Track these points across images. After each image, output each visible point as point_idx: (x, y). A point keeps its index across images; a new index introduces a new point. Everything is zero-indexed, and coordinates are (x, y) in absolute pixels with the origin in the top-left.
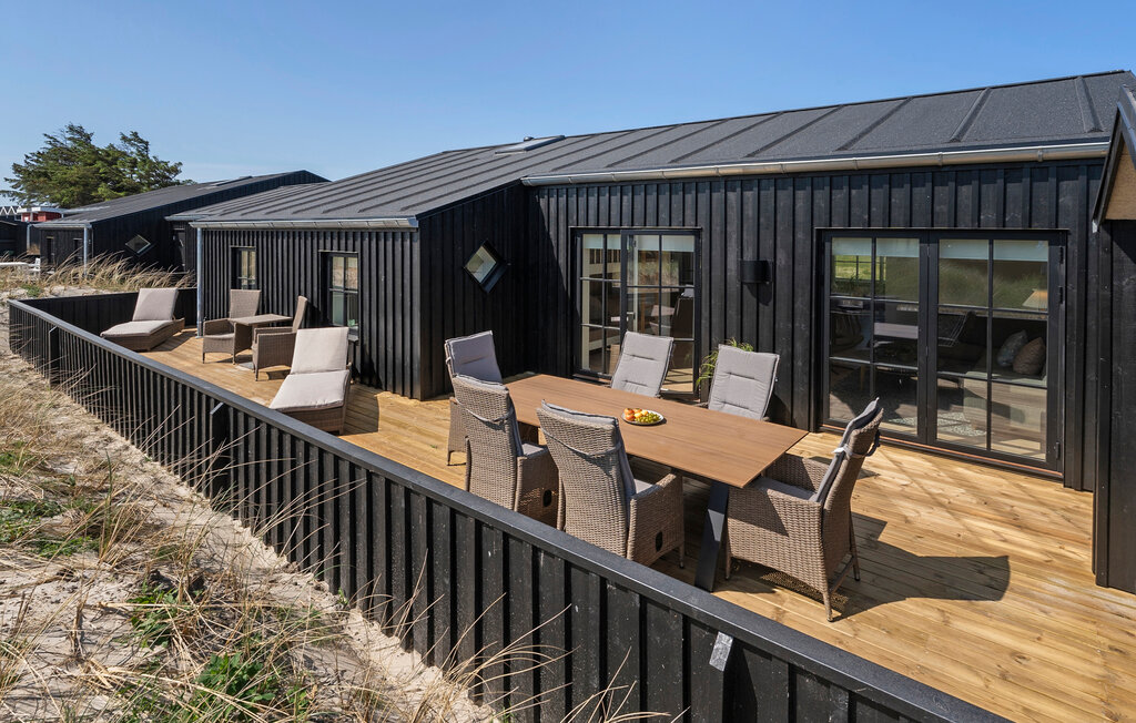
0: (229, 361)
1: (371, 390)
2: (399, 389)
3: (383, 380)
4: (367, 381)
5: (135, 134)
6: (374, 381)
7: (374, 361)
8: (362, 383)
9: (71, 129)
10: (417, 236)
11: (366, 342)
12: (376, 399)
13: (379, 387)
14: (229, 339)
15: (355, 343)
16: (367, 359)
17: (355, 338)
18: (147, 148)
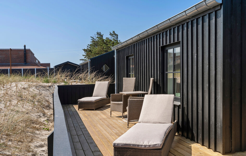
0: (121, 117)
1: (188, 141)
2: (206, 143)
3: (195, 135)
4: (186, 134)
5: (114, 32)
6: (190, 136)
7: (190, 119)
8: (183, 135)
9: (98, 33)
10: (221, 13)
11: (185, 106)
12: (190, 148)
13: (193, 139)
14: (120, 104)
15: (179, 106)
16: (185, 118)
17: (178, 103)
18: (117, 37)
